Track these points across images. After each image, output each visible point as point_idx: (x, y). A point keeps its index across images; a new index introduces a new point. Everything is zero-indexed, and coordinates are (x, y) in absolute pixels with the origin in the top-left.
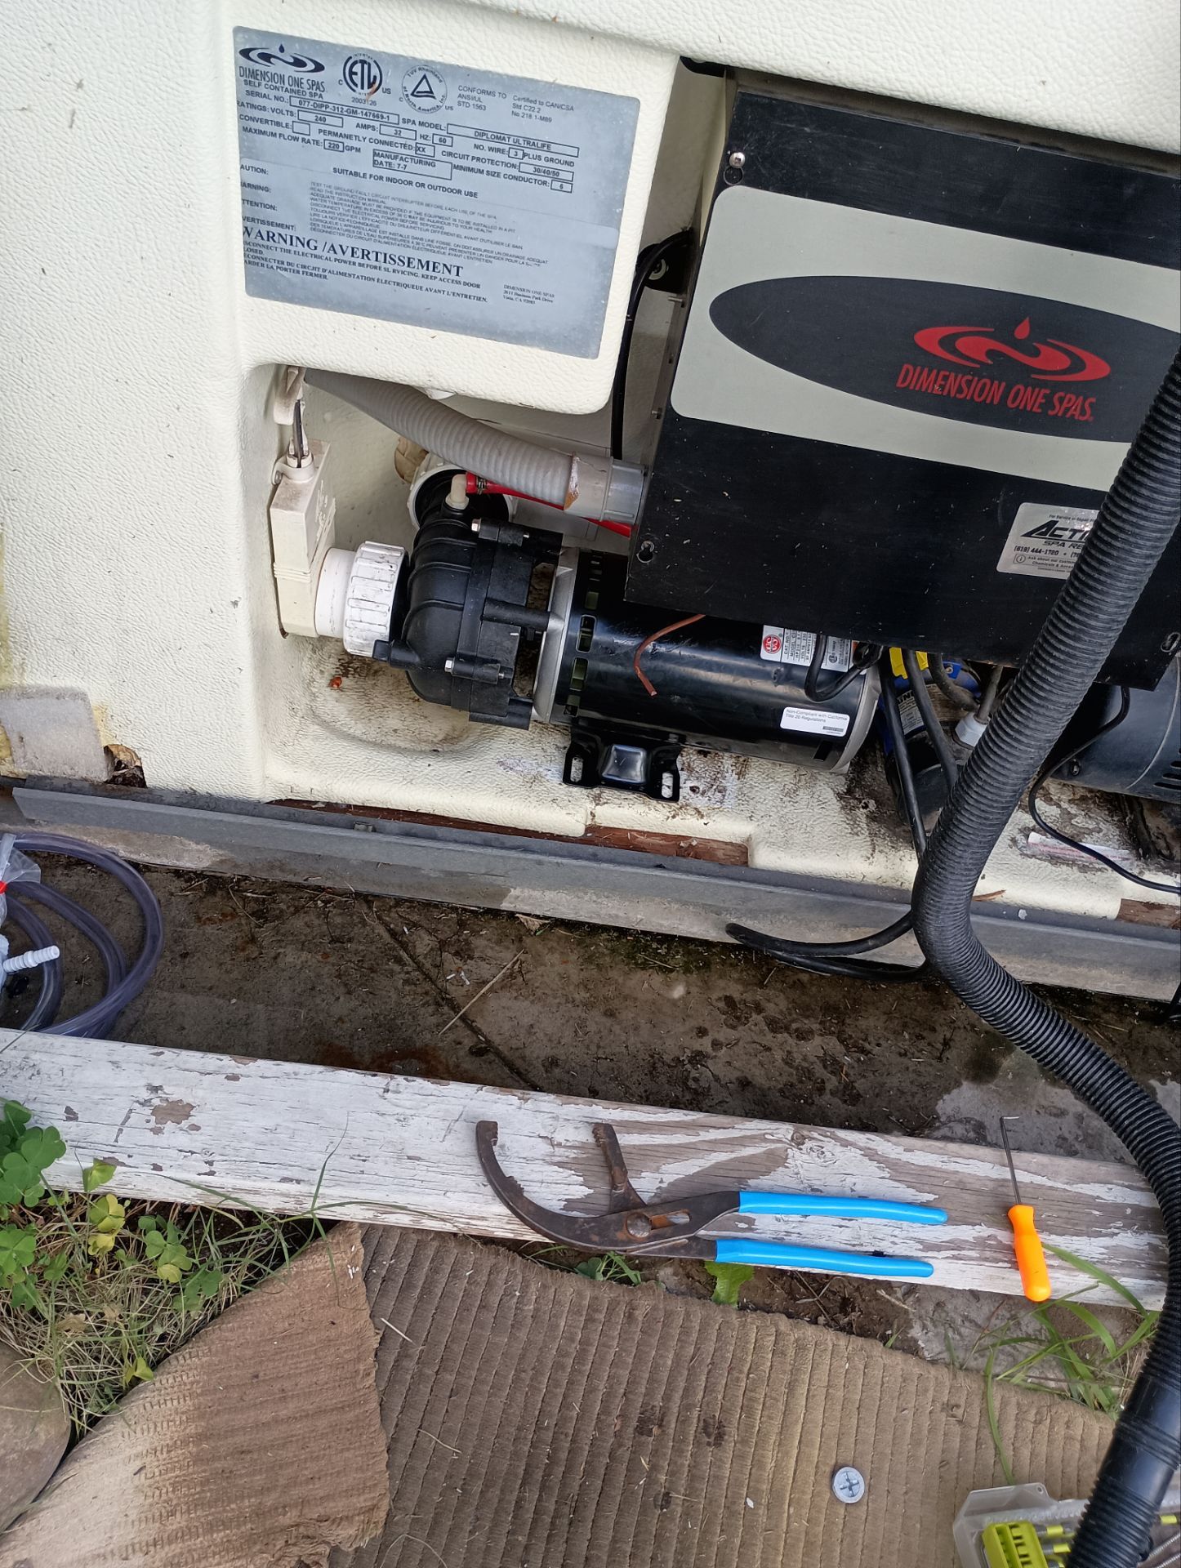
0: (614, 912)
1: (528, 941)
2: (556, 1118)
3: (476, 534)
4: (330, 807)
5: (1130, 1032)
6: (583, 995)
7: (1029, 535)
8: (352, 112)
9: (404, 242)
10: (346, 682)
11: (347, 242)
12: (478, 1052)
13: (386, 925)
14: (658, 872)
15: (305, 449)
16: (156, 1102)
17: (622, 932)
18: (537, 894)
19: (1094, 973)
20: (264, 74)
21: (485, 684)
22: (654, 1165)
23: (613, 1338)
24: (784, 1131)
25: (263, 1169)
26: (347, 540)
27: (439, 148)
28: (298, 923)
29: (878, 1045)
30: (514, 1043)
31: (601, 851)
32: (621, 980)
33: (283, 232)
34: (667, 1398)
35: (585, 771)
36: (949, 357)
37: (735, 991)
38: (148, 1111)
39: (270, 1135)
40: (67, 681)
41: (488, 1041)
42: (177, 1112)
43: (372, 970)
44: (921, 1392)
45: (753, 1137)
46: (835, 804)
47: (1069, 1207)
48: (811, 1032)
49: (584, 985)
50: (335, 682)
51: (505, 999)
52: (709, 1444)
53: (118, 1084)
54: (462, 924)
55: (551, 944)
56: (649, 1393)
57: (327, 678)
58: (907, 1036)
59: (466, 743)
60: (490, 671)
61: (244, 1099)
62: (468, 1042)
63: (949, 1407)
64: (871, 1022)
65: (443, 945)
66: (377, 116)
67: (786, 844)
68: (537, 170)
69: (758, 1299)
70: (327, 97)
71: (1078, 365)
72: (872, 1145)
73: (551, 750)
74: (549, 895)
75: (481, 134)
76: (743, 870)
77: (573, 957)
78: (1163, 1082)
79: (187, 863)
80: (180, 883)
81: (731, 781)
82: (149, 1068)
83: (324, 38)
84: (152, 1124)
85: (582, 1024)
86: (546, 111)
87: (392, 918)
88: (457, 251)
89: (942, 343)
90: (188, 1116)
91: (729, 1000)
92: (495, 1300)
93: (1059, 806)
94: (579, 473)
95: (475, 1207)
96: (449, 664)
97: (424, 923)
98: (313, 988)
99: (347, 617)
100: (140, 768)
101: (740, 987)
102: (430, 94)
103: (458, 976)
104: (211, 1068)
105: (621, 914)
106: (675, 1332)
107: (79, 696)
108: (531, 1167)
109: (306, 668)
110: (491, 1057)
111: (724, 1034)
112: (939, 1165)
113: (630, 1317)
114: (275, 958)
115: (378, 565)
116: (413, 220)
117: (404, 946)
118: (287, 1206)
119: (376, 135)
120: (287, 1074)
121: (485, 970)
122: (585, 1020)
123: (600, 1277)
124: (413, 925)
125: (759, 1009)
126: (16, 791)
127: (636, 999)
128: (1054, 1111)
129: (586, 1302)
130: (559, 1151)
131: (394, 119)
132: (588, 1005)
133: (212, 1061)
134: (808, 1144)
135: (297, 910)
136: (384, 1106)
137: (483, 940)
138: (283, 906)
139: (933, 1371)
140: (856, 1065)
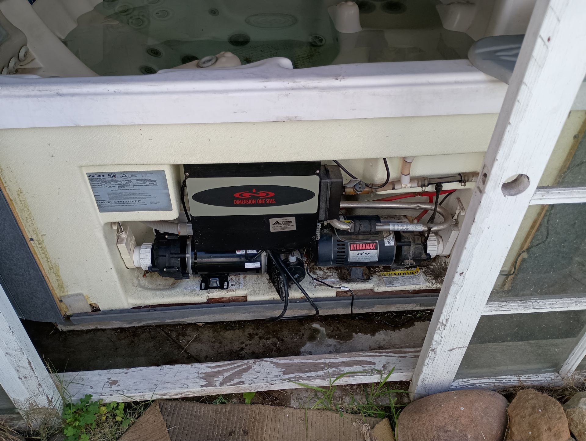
0: (219, 318)
1: (200, 329)
2: (199, 368)
3: (167, 238)
4: (145, 307)
5: (349, 322)
6: (214, 339)
7: (274, 224)
8: (112, 181)
9: (128, 198)
10: (147, 275)
11: (117, 201)
12: (188, 358)
13: (165, 332)
14: (224, 307)
15: (123, 230)
16: (110, 381)
17: (223, 322)
18: (199, 317)
19: (338, 310)
20: (94, 179)
21: (174, 272)
22: (222, 374)
23: (222, 416)
24: (252, 361)
25: (134, 391)
26: (138, 244)
27: (130, 184)
28: (143, 336)
29: (286, 338)
30: (197, 354)
31: (212, 305)
32: (223, 334)
33: (104, 201)
34: (236, 427)
35: (205, 286)
36: (242, 197)
37: (251, 331)
38: (108, 384)
39: (136, 384)
40: (78, 291)
41: (191, 355)
42: (115, 382)
43: (162, 343)
44: (293, 415)
45: (244, 364)
46: (267, 282)
47: (316, 365)
48: (270, 338)
49: (214, 337)
50: (144, 275)
51: (195, 344)
52: (245, 435)
53: (101, 379)
54: (183, 328)
55: (205, 329)
56: (232, 427)
57: (142, 274)
58: (293, 334)
59: (177, 285)
60: (175, 269)
61: (129, 377)
62: (186, 356)
63: (300, 417)
64: (285, 332)
65: (179, 334)
66: (117, 181)
67: (254, 294)
68: (150, 184)
69: (256, 401)
70: (106, 180)
71: (268, 194)
72: (272, 360)
73: (197, 282)
74: (202, 317)
75: (137, 180)
76: (246, 303)
77: (211, 331)
78: (356, 333)
79: (115, 326)
80: (114, 332)
81: (242, 281)
82: (107, 375)
83: (103, 172)
84: (109, 386)
85: (214, 347)
86: (148, 175)
87: (166, 330)
88: (139, 198)
89: (240, 195)
90: (117, 383)
91: (250, 334)
92: (194, 413)
93: (323, 271)
94: (180, 227)
95: (182, 390)
96: (165, 270)
97: (174, 330)
98: (148, 350)
99: (141, 262)
100: (98, 307)
101: (252, 330)
102: (125, 176)
103: (183, 341)
104: (121, 372)
105: (221, 318)
106: (236, 412)
107: (81, 294)
108: (194, 380)
109: (136, 274)
110: (192, 358)
111: (248, 342)
112: (287, 362)
113: (225, 411)
114: (138, 345)
115: (146, 249)
116: (129, 195)
117: (169, 336)
118: (142, 398)
119: (117, 184)
120: (138, 370)
121: (189, 338)
122: (214, 346)
123: (218, 403)
124: (171, 331)
125: (257, 334)
126: (71, 318)
127: (226, 338)
128: (329, 345)
129: (215, 410)
130: (200, 375)
131: (120, 181)
132: (215, 342)
133: (121, 370)
134: (257, 363)
135: (143, 333)
136: (161, 373)
137: (189, 331)
138: (139, 332)
139: (296, 410)
140: (281, 344)
